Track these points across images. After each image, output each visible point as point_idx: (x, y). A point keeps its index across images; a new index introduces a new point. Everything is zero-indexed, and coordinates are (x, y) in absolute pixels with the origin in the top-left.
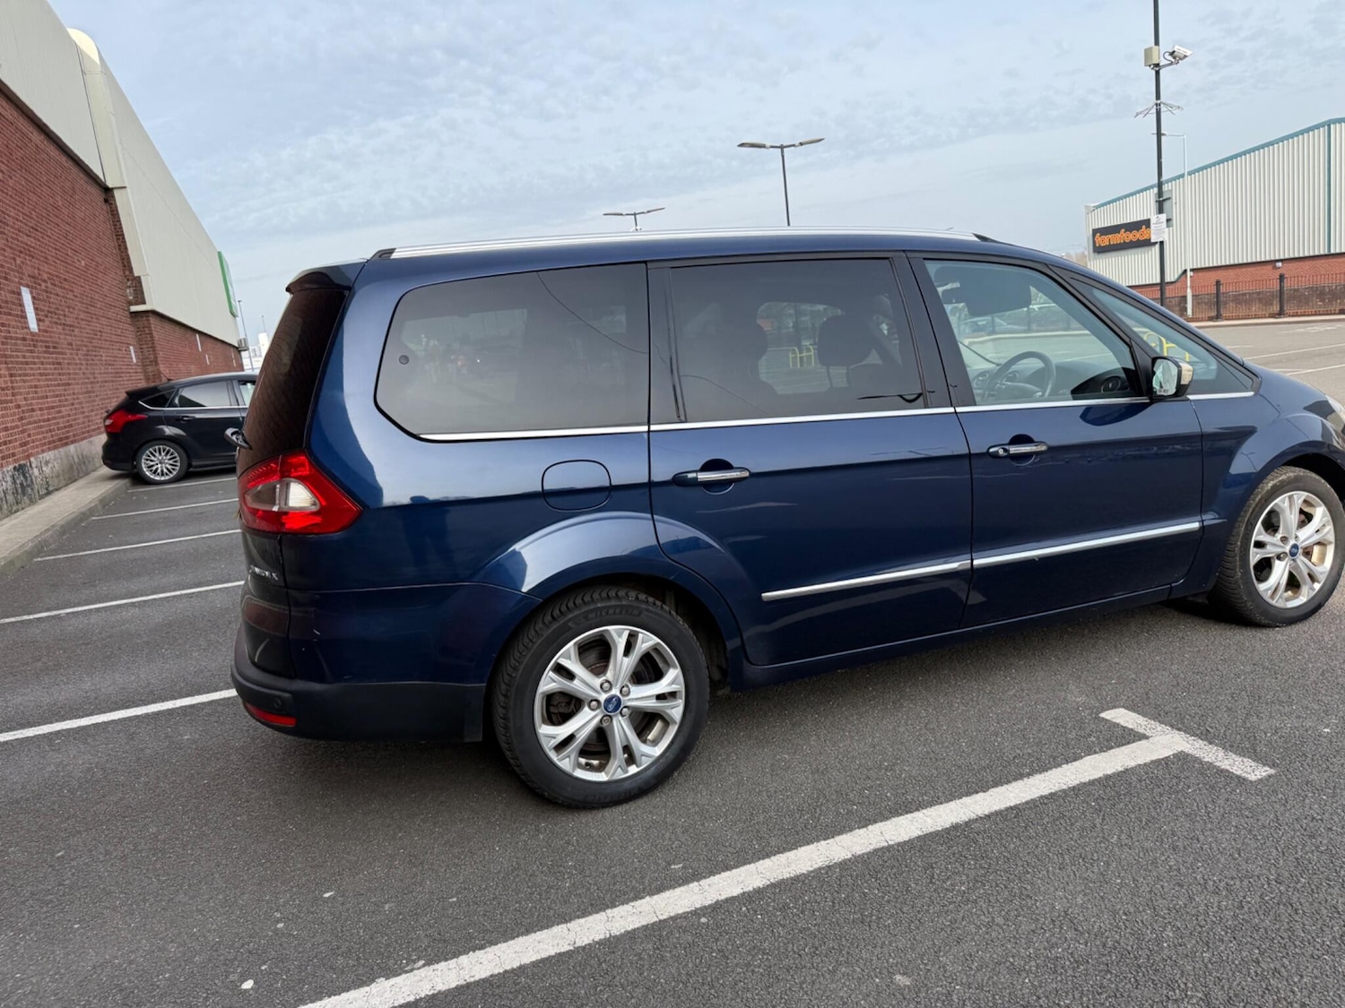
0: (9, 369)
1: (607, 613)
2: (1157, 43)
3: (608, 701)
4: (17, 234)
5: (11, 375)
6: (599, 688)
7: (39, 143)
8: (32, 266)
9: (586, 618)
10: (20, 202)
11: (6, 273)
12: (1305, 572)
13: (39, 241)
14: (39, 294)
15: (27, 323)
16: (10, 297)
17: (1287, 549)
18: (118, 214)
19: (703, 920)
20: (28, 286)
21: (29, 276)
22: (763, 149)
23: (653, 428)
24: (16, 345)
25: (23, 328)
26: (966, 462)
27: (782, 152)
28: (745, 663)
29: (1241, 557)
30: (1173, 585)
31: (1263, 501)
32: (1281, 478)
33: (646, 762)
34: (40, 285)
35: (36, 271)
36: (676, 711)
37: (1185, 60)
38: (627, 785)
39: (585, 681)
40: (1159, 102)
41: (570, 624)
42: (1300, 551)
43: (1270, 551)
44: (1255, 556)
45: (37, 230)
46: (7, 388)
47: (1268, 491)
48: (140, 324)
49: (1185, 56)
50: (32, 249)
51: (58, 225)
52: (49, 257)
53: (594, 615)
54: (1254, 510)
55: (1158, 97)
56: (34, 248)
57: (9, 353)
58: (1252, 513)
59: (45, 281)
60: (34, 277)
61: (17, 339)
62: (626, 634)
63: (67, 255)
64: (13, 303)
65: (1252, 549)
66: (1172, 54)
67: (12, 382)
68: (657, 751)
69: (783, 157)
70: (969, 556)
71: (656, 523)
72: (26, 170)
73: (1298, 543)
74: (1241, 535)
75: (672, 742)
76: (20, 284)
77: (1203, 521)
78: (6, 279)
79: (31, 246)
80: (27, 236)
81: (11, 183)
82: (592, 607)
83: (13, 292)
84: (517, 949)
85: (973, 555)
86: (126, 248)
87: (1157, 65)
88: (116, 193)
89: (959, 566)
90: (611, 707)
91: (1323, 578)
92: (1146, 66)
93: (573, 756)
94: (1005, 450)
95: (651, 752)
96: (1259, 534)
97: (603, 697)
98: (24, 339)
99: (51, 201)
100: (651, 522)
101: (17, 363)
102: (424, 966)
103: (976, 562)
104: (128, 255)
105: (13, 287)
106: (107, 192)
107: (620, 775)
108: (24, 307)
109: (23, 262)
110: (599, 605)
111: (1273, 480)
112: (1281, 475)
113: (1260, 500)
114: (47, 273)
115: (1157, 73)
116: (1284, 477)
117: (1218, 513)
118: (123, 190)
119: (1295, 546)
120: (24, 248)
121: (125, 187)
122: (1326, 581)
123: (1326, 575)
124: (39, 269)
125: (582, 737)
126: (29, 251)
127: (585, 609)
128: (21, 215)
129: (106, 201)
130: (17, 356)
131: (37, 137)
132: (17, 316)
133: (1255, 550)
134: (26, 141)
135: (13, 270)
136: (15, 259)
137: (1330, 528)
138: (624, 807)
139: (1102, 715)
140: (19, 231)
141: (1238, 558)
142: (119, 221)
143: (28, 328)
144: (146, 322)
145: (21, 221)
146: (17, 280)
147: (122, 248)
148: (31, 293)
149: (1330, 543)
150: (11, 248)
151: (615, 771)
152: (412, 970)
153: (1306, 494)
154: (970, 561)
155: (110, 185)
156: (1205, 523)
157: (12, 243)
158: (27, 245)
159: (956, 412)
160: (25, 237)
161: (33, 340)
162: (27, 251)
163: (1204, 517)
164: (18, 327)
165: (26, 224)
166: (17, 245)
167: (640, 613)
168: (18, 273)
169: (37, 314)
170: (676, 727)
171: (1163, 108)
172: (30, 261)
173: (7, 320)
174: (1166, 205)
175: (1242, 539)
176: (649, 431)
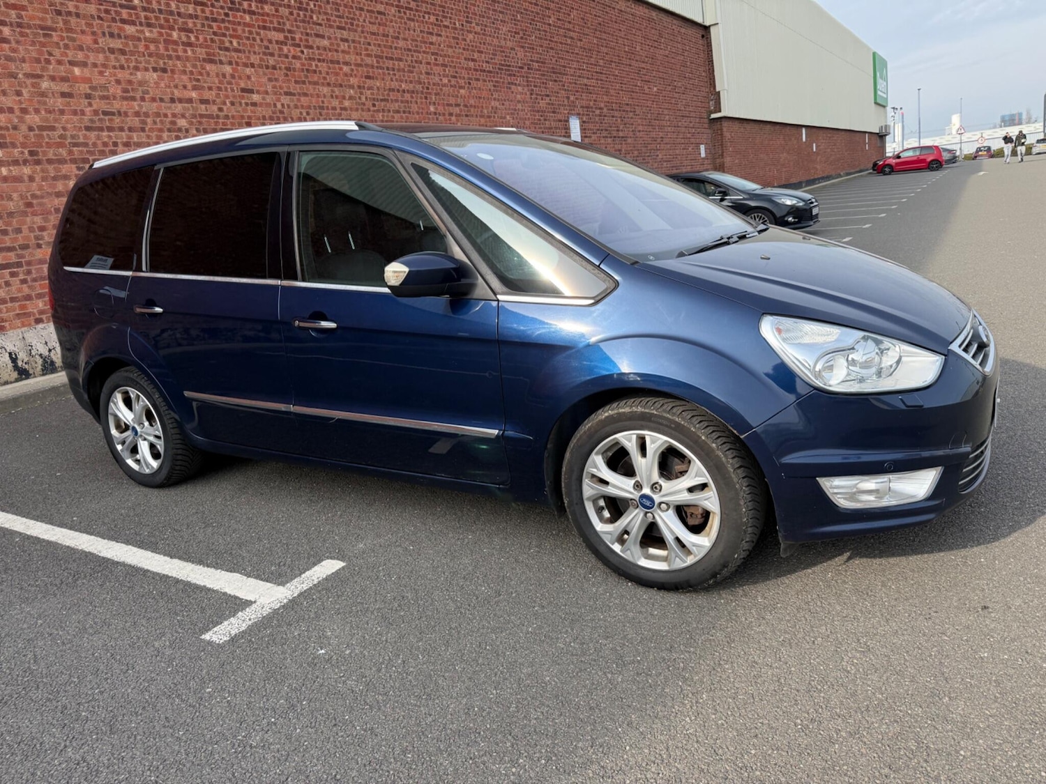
4: (575, 80)
8: (588, 100)
10: (587, 56)
11: (555, 108)
13: (601, 80)
14: (591, 119)
18: (711, 45)
20: (578, 115)
21: (582, 107)
34: (593, 112)
35: (592, 103)
45: (602, 73)
48: (715, 127)
51: (631, 66)
52: (611, 91)
56: (593, 86)
59: (601, 109)
60: (588, 108)
63: (636, 86)
76: (568, 114)
79: (590, 86)
80: (588, 78)
81: (580, 44)
83: (560, 121)
86: (713, 71)
88: (712, 30)
99: (627, 49)
104: (714, 76)
105: (560, 117)
106: (704, 29)
108: (570, 130)
109: (577, 99)
114: (606, 102)
118: (716, 26)
120: (582, 88)
121: (717, 24)
124: (595, 101)
126: (587, 89)
128: (585, 65)
129: (701, 37)
135: (564, 106)
136: (568, 98)
140: (579, 77)
142: (711, 51)
144: (719, 126)
145: (583, 70)
146: (566, 112)
148: (581, 119)
150: (566, 90)
155: (707, 24)
157: (568, 86)
158: (586, 85)
160: (585, 80)
165: (588, 71)
166: (574, 87)
168: (570, 106)
169: (583, 133)
172: (588, 96)
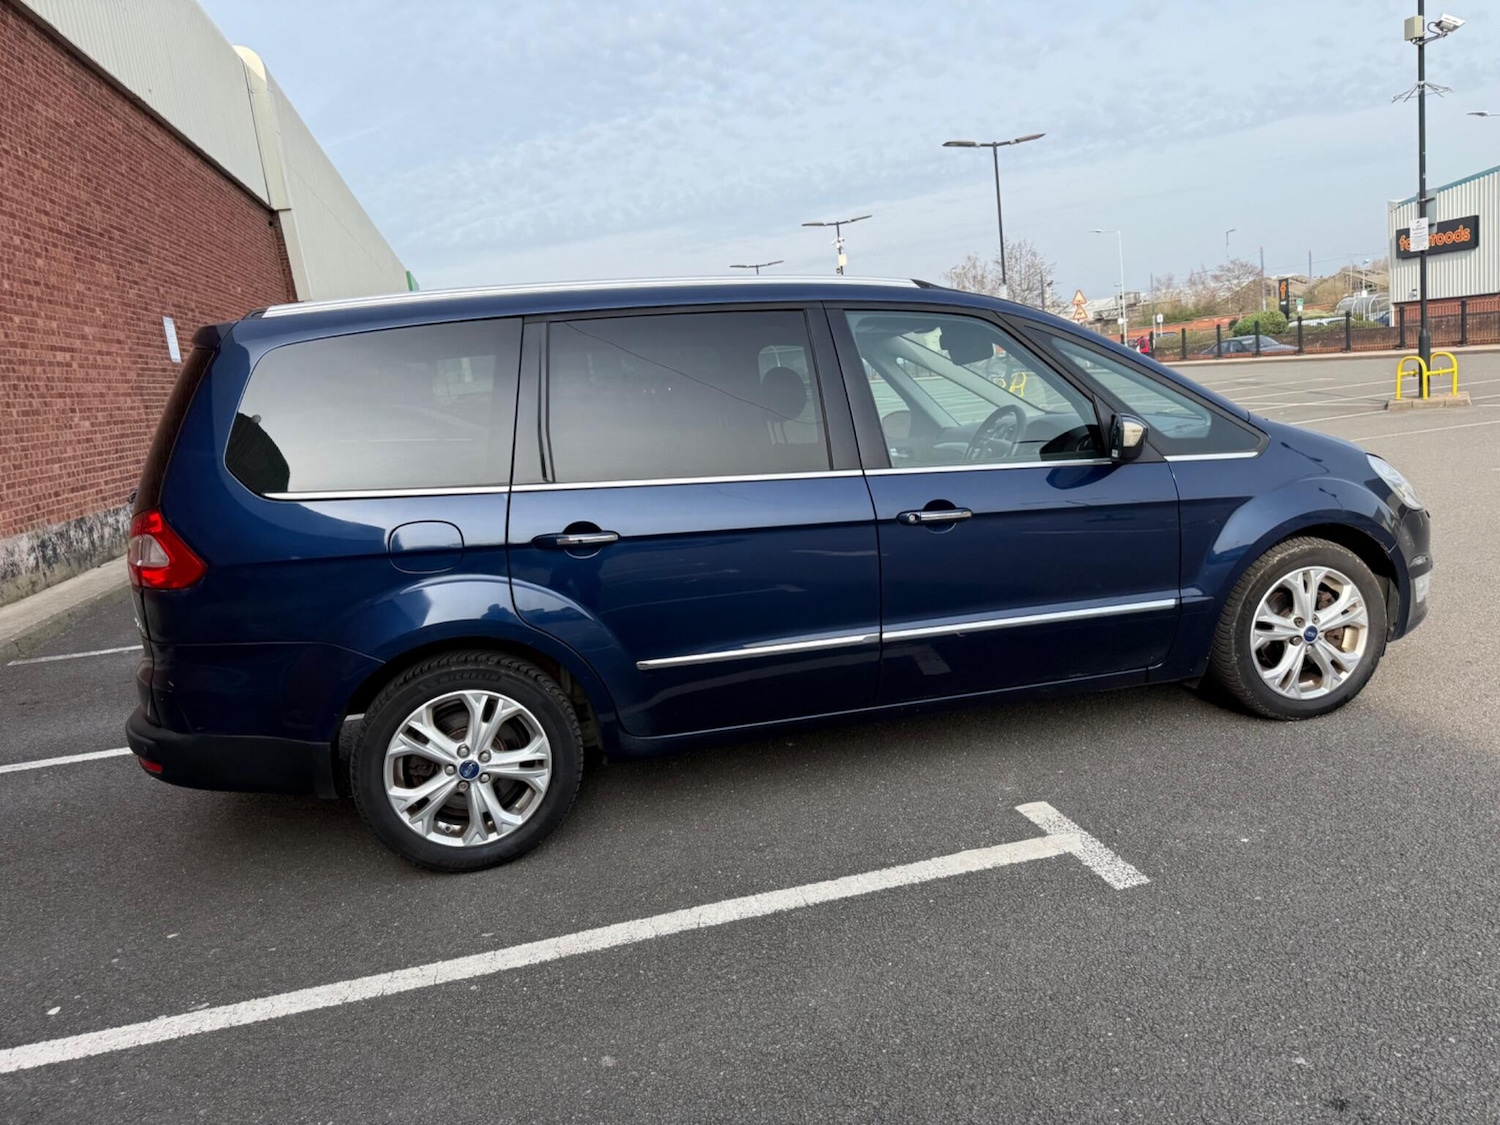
0: (144, 401)
1: (462, 677)
2: (1421, 11)
3: (465, 766)
4: (162, 264)
5: (147, 407)
6: (455, 754)
7: (193, 168)
8: (178, 296)
9: (438, 681)
10: (168, 230)
11: (146, 303)
12: (1327, 660)
13: (188, 269)
14: (184, 324)
15: (168, 353)
16: (149, 327)
17: (1302, 632)
18: (283, 238)
19: (473, 988)
20: (171, 316)
21: (174, 305)
22: (972, 148)
23: (514, 488)
24: (153, 376)
25: (162, 359)
26: (872, 529)
27: (995, 151)
28: (621, 733)
29: (1236, 639)
30: (1150, 668)
31: (1266, 577)
32: (1292, 551)
33: (507, 831)
34: (186, 314)
35: (182, 300)
36: (541, 780)
37: (1456, 32)
38: (485, 852)
39: (439, 745)
40: (1422, 83)
41: (420, 687)
42: (1320, 635)
43: (1278, 633)
44: (1258, 639)
45: (186, 258)
46: (141, 421)
47: (1273, 566)
49: (1455, 27)
50: (178, 278)
51: (211, 252)
52: (199, 286)
53: (447, 678)
54: (1254, 587)
55: (1421, 77)
56: (181, 276)
57: (146, 385)
58: (1251, 590)
59: (193, 310)
60: (179, 307)
61: (156, 370)
62: (484, 699)
63: (221, 282)
64: (154, 334)
65: (1254, 632)
66: (1438, 24)
67: (146, 414)
68: (518, 820)
69: (996, 156)
70: (878, 628)
71: (514, 587)
72: (176, 197)
73: (1316, 626)
74: (1237, 615)
75: (537, 811)
76: (162, 313)
77: (1181, 598)
78: (146, 309)
79: (178, 275)
80: (174, 264)
81: (158, 210)
82: (445, 670)
83: (154, 323)
84: (293, 1000)
85: (883, 627)
86: (290, 273)
87: (1421, 39)
88: (282, 216)
89: (865, 639)
90: (467, 773)
91: (1352, 668)
92: (1406, 40)
93: (426, 820)
94: (917, 517)
95: (512, 820)
96: (1263, 613)
97: (459, 762)
98: (164, 370)
99: (205, 227)
100: (508, 586)
101: (154, 394)
102: (206, 1008)
103: (885, 636)
105: (153, 317)
106: (273, 214)
107: (478, 841)
108: (166, 337)
109: (166, 292)
110: (453, 669)
111: (1281, 553)
112: (1293, 547)
113: (1262, 576)
114: (196, 301)
115: (1421, 49)
116: (1296, 550)
117: (1201, 590)
118: (288, 213)
119: (1312, 629)
120: (169, 277)
121: (290, 209)
122: (1355, 671)
123: (1356, 664)
124: (185, 298)
125: (437, 801)
126: (175, 279)
127: (438, 672)
128: (167, 243)
129: (271, 224)
130: (155, 388)
131: (191, 162)
132: (158, 347)
133: (1258, 632)
134: (178, 166)
135: (155, 300)
136: (157, 289)
137: (1362, 609)
138: (478, 875)
139: (1020, 808)
140: (165, 260)
141: (1233, 641)
142: (284, 245)
143: (170, 359)
145: (167, 250)
146: (158, 310)
147: (287, 271)
148: (175, 322)
149: (1363, 627)
150: (154, 278)
151: (476, 838)
152: (193, 1011)
153: (1327, 569)
154: (878, 634)
155: (275, 207)
156: (1183, 601)
157: (155, 272)
158: (173, 274)
159: (864, 475)
160: (172, 266)
161: (174, 371)
162: (171, 280)
163: (1184, 592)
164: (157, 358)
165: (172, 253)
166: (161, 274)
167: (500, 678)
168: (161, 302)
169: (180, 344)
170: (542, 797)
171: (1427, 90)
172: (177, 290)
173: (145, 351)
174: (1429, 207)
175: (1239, 618)
176: (510, 492)
